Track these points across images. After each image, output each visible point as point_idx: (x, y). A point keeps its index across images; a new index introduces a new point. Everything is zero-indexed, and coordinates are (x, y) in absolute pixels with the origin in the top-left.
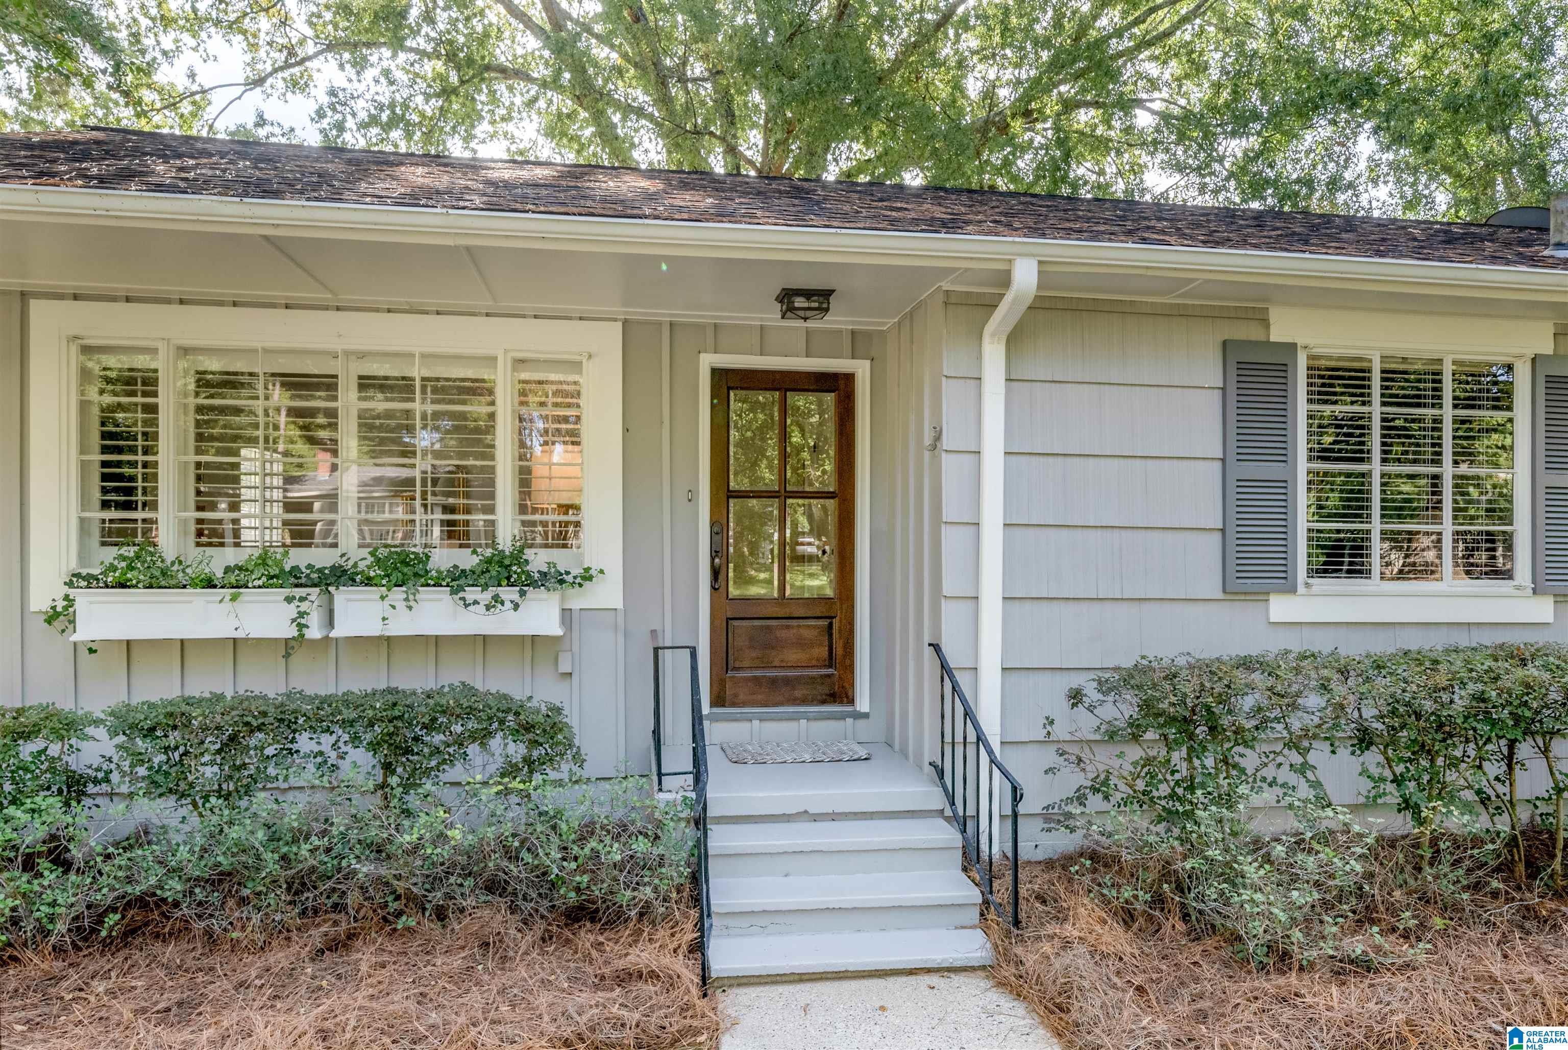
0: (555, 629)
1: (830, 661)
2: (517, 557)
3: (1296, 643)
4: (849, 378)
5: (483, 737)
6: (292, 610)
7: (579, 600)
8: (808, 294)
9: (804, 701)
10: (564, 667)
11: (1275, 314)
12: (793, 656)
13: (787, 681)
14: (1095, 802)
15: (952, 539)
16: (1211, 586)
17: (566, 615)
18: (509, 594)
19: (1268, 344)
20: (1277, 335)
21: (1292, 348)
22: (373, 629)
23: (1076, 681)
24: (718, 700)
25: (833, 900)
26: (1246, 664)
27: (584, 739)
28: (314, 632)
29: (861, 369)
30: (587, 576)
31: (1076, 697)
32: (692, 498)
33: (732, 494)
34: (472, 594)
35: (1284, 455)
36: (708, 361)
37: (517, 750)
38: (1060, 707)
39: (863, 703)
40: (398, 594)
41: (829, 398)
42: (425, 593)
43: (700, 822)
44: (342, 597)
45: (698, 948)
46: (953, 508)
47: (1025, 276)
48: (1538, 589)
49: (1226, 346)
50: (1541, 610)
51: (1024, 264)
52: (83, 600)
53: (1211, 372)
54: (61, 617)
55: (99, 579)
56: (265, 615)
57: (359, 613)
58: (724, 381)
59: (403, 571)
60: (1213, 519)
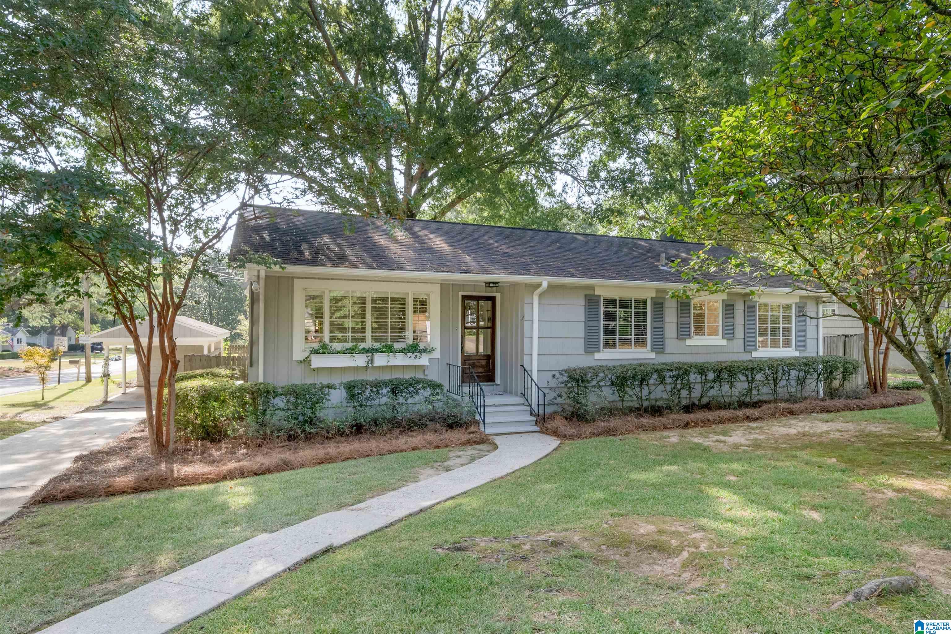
0: (427, 363)
1: (489, 371)
3: (599, 364)
4: (495, 297)
5: (423, 388)
6: (365, 359)
7: (431, 356)
8: (494, 283)
10: (426, 373)
11: (596, 289)
12: (481, 369)
13: (479, 376)
14: (558, 399)
15: (526, 341)
16: (582, 351)
17: (430, 359)
18: (418, 354)
19: (594, 295)
20: (596, 293)
21: (599, 296)
22: (384, 364)
23: (554, 373)
24: (463, 382)
26: (590, 368)
28: (371, 365)
29: (498, 295)
30: (432, 350)
31: (554, 376)
32: (457, 329)
33: (466, 327)
34: (409, 354)
35: (598, 321)
36: (461, 293)
38: (550, 379)
39: (498, 381)
40: (390, 355)
41: (490, 302)
42: (398, 355)
44: (376, 356)
46: (527, 334)
47: (545, 284)
48: (652, 351)
49: (586, 296)
50: (653, 355)
51: (545, 281)
52: (314, 357)
53: (582, 302)
54: (306, 361)
55: (316, 352)
56: (360, 361)
57: (380, 360)
58: (465, 298)
59: (389, 349)
60: (583, 335)
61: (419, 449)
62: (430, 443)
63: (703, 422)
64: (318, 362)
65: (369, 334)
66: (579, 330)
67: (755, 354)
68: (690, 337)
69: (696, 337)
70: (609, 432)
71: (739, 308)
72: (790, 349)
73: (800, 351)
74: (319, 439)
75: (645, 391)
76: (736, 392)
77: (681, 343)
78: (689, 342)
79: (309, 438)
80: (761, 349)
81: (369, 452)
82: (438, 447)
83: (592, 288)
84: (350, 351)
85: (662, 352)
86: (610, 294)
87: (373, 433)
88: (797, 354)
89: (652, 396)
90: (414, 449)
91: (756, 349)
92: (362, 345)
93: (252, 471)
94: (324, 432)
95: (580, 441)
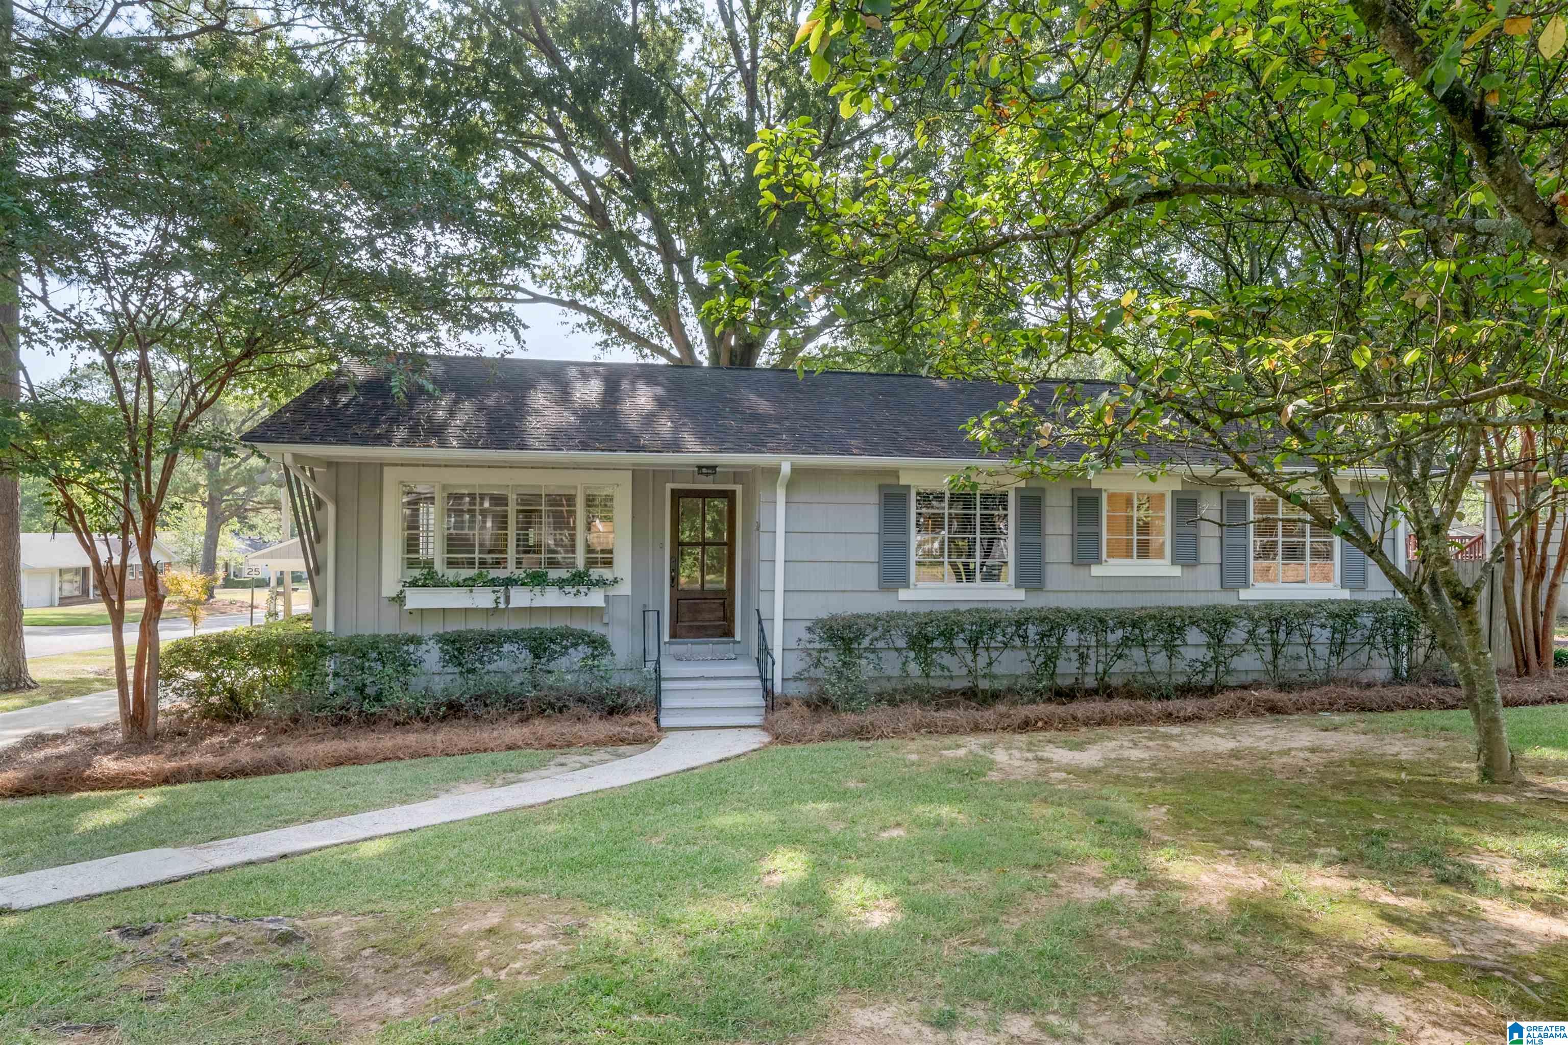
0: (601, 603)
1: (724, 618)
2: (586, 574)
4: (734, 492)
5: (575, 645)
6: (494, 596)
7: (612, 591)
8: (707, 467)
9: (712, 636)
10: (606, 620)
11: (899, 474)
12: (707, 616)
13: (704, 627)
15: (764, 567)
17: (607, 598)
18: (583, 589)
19: (896, 486)
20: (903, 482)
21: (908, 487)
22: (527, 604)
23: (810, 624)
24: (673, 635)
25: (709, 704)
27: (614, 648)
28: (502, 606)
29: (738, 488)
30: (616, 581)
31: (809, 630)
32: (662, 547)
33: (681, 544)
34: (568, 589)
35: (905, 532)
36: (669, 486)
37: (589, 651)
38: (803, 633)
39: (738, 637)
40: (537, 589)
41: (724, 502)
42: (548, 589)
43: (659, 679)
44: (514, 592)
45: (657, 720)
46: (764, 555)
47: (786, 468)
48: (1017, 586)
49: (880, 487)
50: (1020, 595)
51: (786, 464)
52: (410, 593)
53: (874, 498)
54: (400, 599)
55: (414, 584)
56: (484, 598)
57: (520, 598)
58: (677, 495)
59: (538, 580)
60: (874, 557)
61: (519, 747)
62: (540, 739)
63: (1063, 721)
64: (417, 599)
65: (511, 554)
66: (869, 548)
67: (1244, 594)
68: (1098, 560)
69: (1111, 561)
70: (861, 733)
71: (1210, 507)
72: (1330, 585)
73: (1352, 589)
74: (383, 725)
75: (982, 660)
76: (1180, 665)
77: (1081, 572)
78: (1096, 571)
79: (370, 722)
80: (1257, 585)
81: (430, 750)
82: (551, 746)
83: (895, 473)
84: (469, 584)
85: (1040, 589)
86: (927, 484)
87: (477, 718)
88: (1345, 594)
89: (996, 669)
90: (509, 748)
91: (1246, 585)
92: (494, 573)
93: (213, 772)
94: (392, 715)
95: (798, 746)
